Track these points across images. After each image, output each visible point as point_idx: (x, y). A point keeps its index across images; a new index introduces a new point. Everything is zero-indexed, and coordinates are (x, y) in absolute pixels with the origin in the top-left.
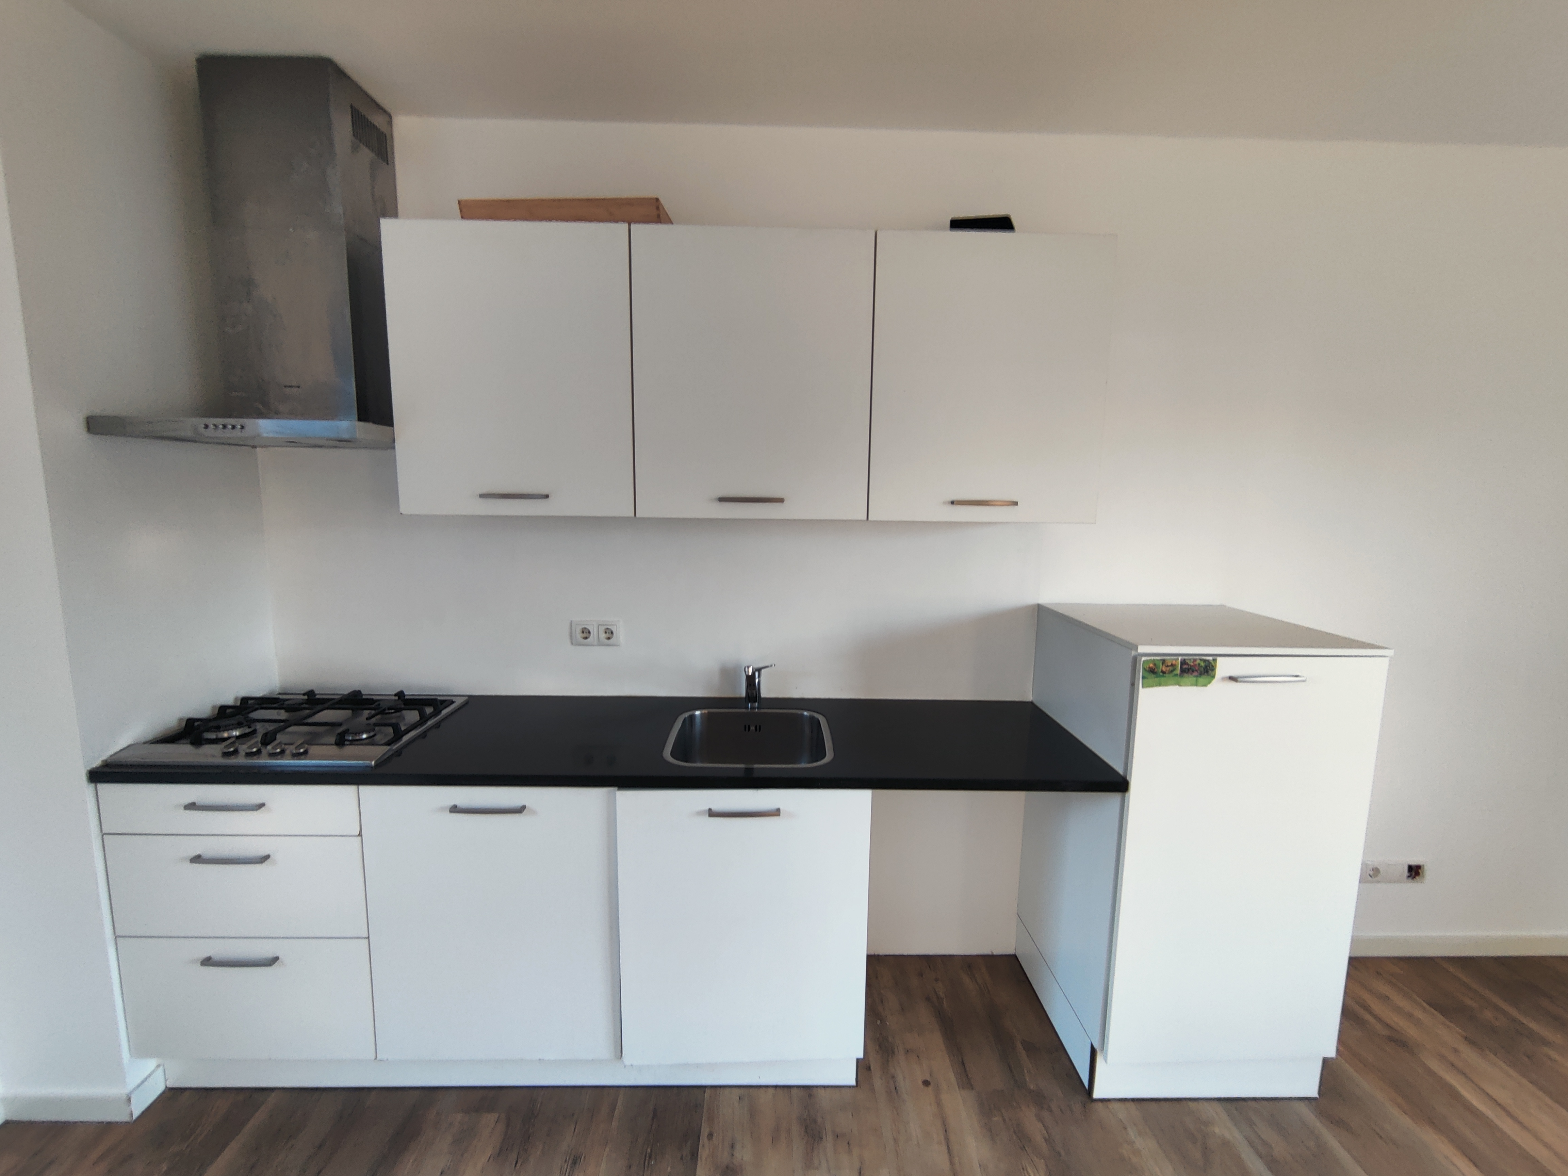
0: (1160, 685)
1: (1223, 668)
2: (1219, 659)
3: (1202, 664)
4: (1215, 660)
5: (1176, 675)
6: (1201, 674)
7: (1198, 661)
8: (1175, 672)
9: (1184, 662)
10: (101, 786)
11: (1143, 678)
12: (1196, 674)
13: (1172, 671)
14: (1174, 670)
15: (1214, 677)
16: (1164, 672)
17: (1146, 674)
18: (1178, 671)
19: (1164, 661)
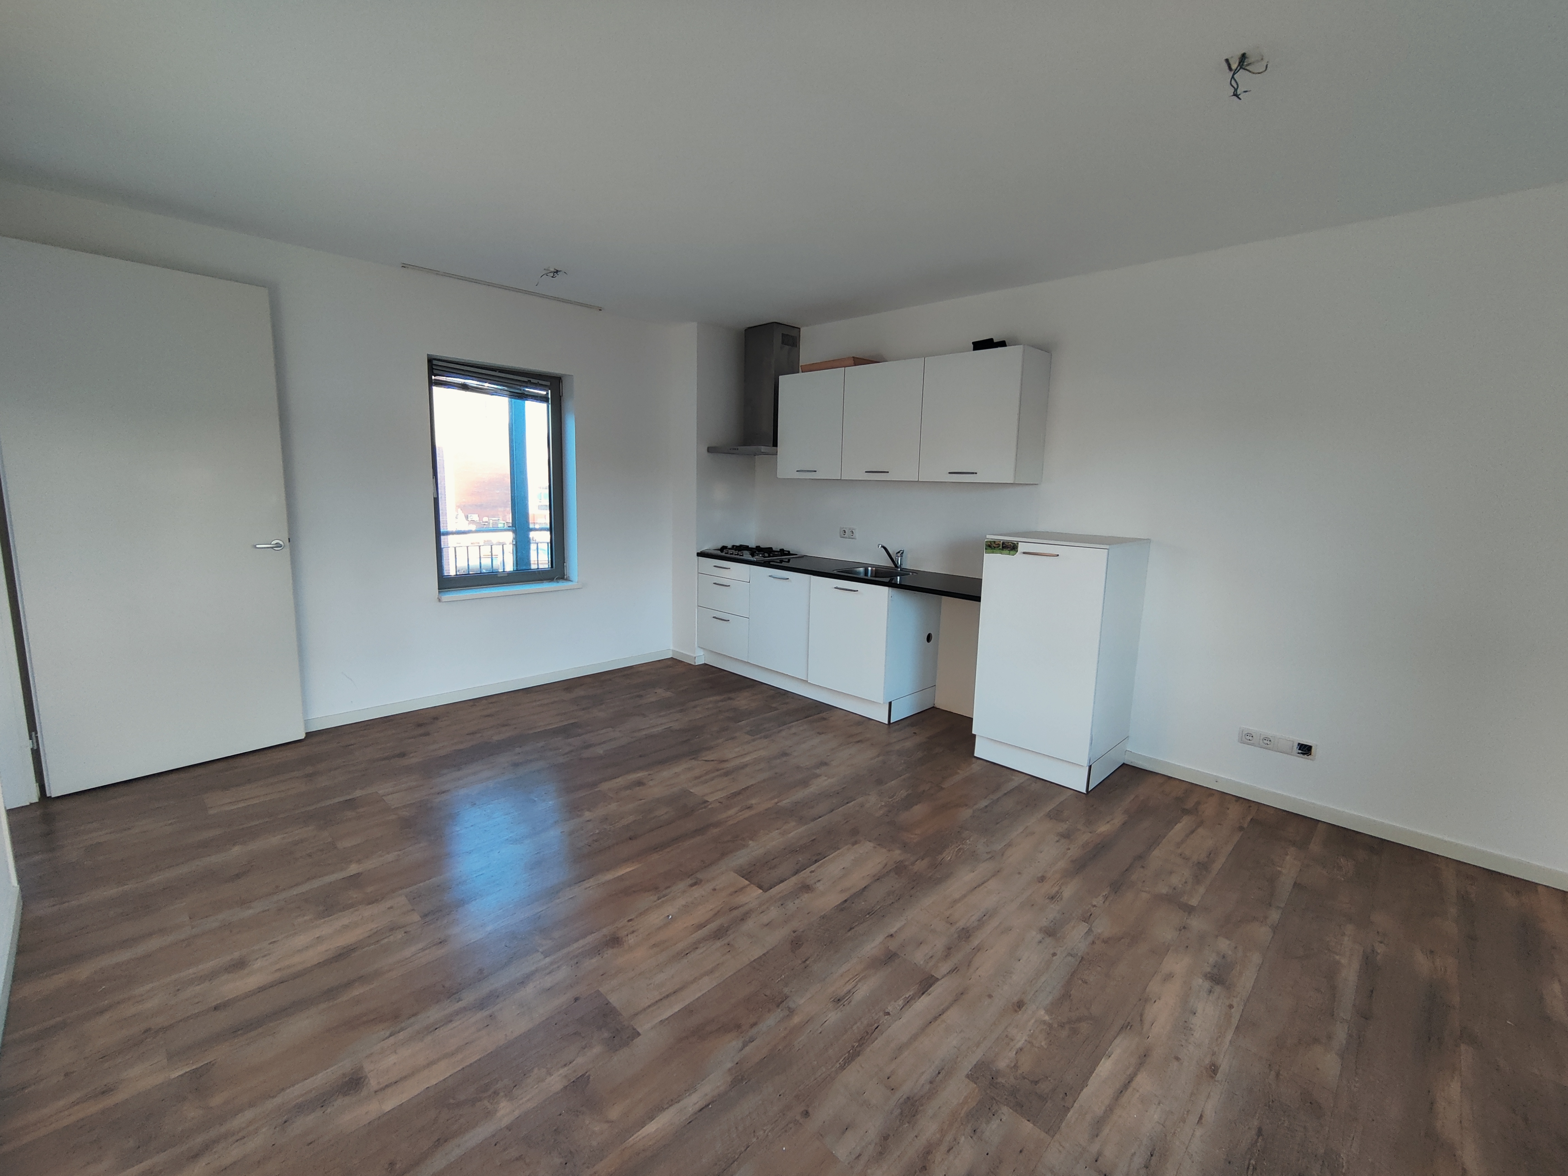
0: (993, 553)
1: (1022, 547)
2: (1019, 543)
3: (1012, 545)
4: (1018, 543)
5: (1000, 549)
6: (1012, 550)
7: (1010, 543)
8: (999, 548)
9: (1003, 543)
10: (699, 557)
11: (986, 549)
12: (1009, 549)
13: (998, 547)
14: (1000, 546)
15: (1017, 551)
16: (995, 547)
17: (987, 547)
18: (1001, 547)
19: (994, 542)
